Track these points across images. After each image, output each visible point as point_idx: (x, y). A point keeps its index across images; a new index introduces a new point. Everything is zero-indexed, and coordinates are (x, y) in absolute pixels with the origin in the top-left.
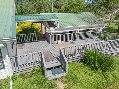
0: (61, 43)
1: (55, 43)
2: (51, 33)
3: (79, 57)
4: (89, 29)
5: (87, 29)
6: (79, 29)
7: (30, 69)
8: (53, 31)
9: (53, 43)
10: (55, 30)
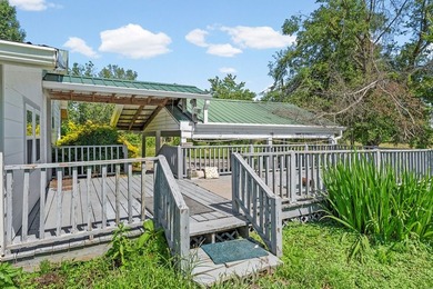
0: (216, 175)
1: (196, 176)
2: (184, 141)
3: (307, 202)
4: (299, 137)
5: (295, 136)
6: (272, 134)
7: (97, 240)
8: (189, 135)
9: (189, 178)
10: (196, 132)
